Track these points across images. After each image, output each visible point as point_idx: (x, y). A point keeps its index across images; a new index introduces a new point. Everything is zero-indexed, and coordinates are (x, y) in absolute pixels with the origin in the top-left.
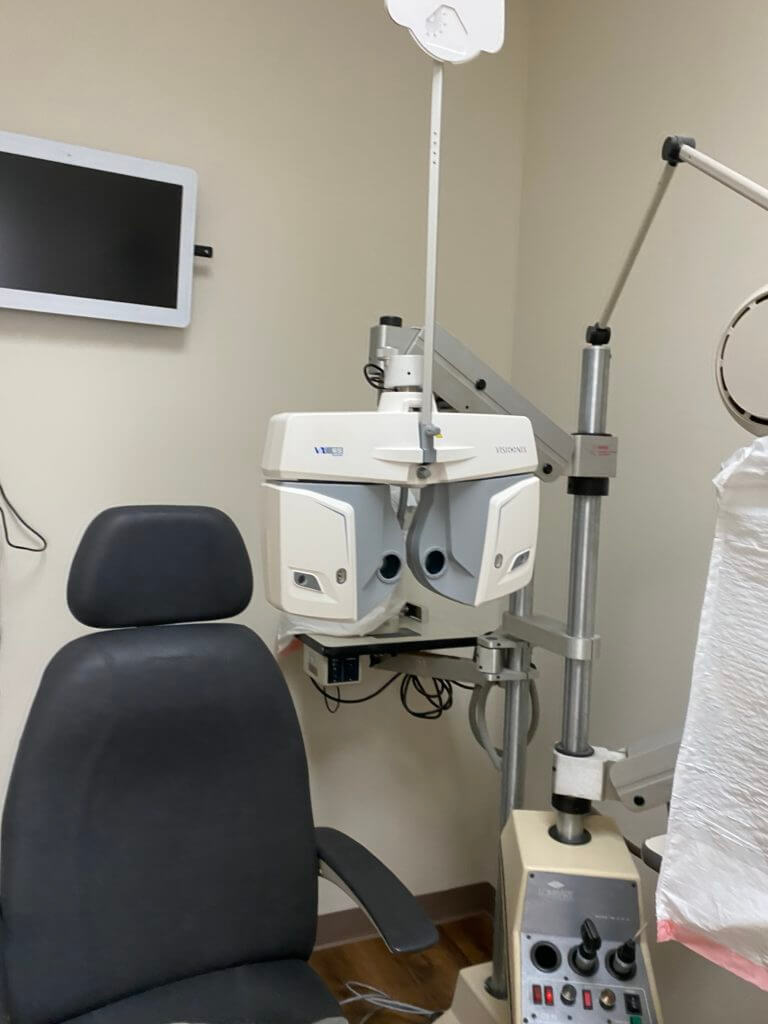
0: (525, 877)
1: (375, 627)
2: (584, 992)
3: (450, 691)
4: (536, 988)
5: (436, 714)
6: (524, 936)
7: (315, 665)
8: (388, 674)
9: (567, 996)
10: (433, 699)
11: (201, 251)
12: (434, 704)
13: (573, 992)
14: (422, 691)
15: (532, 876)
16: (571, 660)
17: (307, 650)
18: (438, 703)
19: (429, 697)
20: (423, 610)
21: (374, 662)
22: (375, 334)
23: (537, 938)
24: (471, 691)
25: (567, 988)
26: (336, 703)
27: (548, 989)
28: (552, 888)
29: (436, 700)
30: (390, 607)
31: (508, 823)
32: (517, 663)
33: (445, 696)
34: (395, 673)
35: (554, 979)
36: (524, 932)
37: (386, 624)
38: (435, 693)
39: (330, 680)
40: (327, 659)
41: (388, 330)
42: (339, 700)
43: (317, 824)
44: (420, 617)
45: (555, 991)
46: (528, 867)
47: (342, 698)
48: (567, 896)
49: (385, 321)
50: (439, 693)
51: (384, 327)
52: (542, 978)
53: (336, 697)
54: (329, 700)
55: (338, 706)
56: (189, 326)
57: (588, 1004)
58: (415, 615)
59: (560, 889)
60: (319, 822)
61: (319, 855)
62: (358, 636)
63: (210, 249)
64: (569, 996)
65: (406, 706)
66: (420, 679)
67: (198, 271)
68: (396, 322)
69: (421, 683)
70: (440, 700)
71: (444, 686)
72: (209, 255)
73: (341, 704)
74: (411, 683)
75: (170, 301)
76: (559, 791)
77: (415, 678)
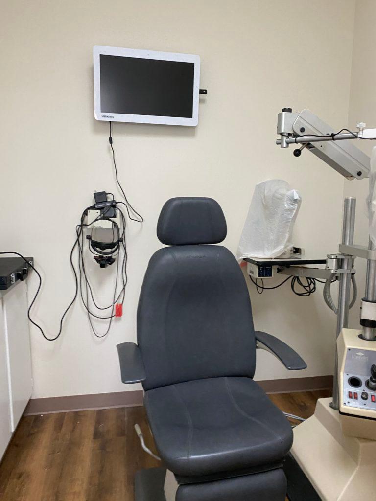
0: (346, 351)
1: (279, 255)
2: (372, 396)
3: (314, 284)
4: (350, 393)
5: (308, 294)
6: (345, 374)
7: (253, 270)
8: (286, 277)
9: (364, 396)
10: (306, 288)
11: (203, 92)
12: (307, 290)
13: (367, 395)
14: (301, 284)
15: (349, 350)
16: (370, 260)
17: (249, 264)
18: (309, 290)
19: (304, 287)
20: (302, 249)
21: (279, 271)
22: (280, 116)
23: (351, 375)
24: (324, 284)
25: (363, 393)
26: (262, 289)
27: (356, 394)
28: (358, 355)
29: (308, 288)
30: (286, 246)
31: (340, 335)
32: (345, 266)
33: (312, 286)
34: (289, 276)
35: (359, 391)
36: (346, 373)
37: (284, 254)
38: (307, 285)
39: (259, 276)
40: (258, 266)
41: (285, 114)
42: (263, 288)
43: (255, 330)
44: (301, 253)
45: (358, 394)
46: (347, 347)
47: (265, 287)
48: (365, 359)
49: (284, 110)
50: (310, 285)
51: (284, 113)
52: (353, 390)
53: (262, 286)
54: (258, 287)
55: (263, 291)
56: (197, 126)
57: (373, 400)
58: (298, 253)
59: (362, 356)
60: (256, 330)
61: (256, 339)
62: (272, 258)
63: (206, 90)
64: (365, 397)
65: (293, 291)
66: (300, 278)
67: (201, 101)
68: (290, 110)
69: (300, 280)
70: (310, 288)
71: (311, 282)
72: (206, 93)
73: (264, 289)
74: (296, 281)
75: (189, 114)
76: (363, 318)
77: (298, 278)
